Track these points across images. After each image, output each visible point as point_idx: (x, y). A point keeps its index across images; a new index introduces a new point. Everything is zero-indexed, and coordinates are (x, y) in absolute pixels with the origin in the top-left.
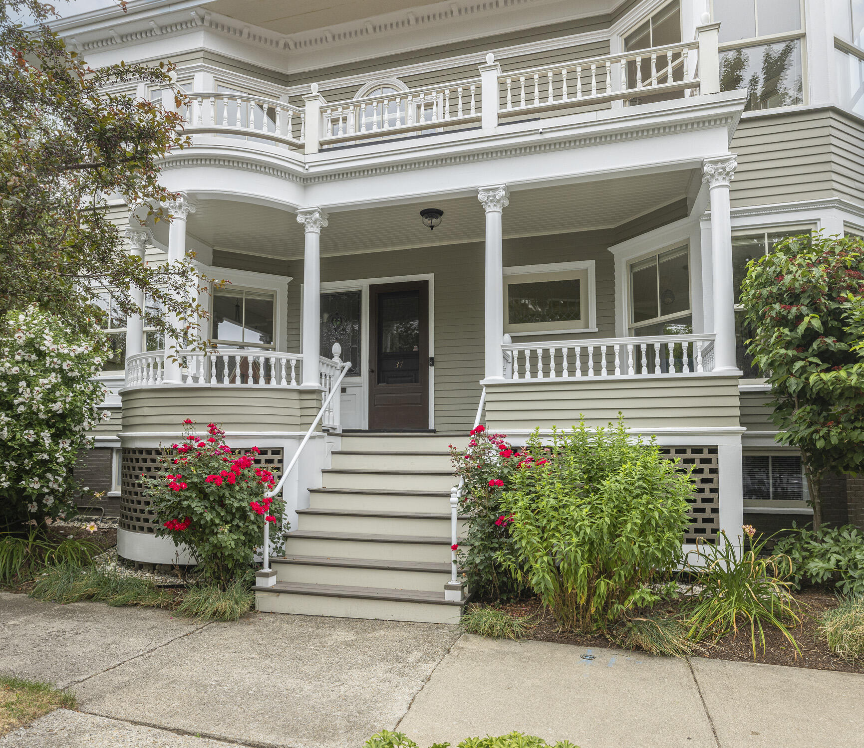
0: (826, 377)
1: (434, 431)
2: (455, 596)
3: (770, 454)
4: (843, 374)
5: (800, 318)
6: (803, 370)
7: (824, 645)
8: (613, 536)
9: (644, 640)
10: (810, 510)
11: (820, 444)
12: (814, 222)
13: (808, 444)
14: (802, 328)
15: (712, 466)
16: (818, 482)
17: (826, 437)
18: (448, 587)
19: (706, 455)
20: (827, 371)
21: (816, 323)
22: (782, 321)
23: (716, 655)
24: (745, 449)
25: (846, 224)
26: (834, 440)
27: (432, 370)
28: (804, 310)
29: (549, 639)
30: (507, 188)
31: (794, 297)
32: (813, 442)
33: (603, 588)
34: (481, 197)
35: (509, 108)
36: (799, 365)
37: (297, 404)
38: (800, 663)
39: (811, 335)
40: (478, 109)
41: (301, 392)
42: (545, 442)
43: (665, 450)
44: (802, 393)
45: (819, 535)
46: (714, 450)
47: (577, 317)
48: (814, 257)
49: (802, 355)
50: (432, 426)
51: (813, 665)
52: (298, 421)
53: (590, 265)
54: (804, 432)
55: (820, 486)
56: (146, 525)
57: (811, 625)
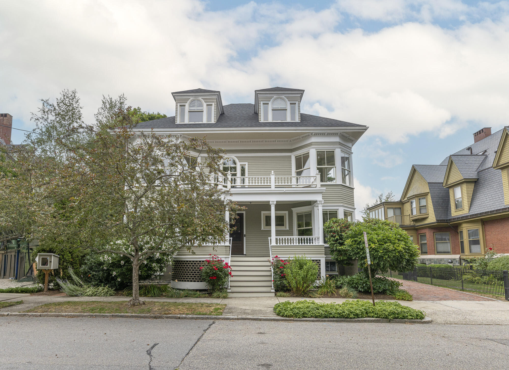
0: (340, 248)
1: (245, 255)
2: (273, 291)
3: (329, 261)
4: (342, 247)
5: (335, 236)
6: (336, 246)
7: (340, 295)
8: (307, 276)
9: (311, 295)
10: (338, 274)
11: (339, 260)
12: (338, 209)
13: (337, 259)
14: (336, 238)
15: (319, 264)
16: (339, 267)
17: (340, 258)
18: (272, 289)
19: (318, 261)
20: (340, 246)
21: (338, 238)
22: (332, 236)
23: (323, 297)
24: (326, 260)
25: (344, 210)
26: (341, 259)
27: (245, 238)
28: (336, 235)
29: (294, 297)
30: (277, 202)
31: (334, 232)
32: (338, 259)
33: (305, 286)
34: (271, 203)
35: (277, 184)
36: (335, 245)
37: (224, 249)
38: (336, 298)
39: (337, 240)
40: (270, 182)
41: (225, 246)
42: (291, 259)
43: (313, 261)
44: (336, 250)
45: (339, 277)
46: (320, 260)
47: (283, 225)
48: (338, 224)
49: (336, 243)
50: (245, 253)
51: (338, 298)
52: (225, 253)
53: (287, 212)
54: (336, 257)
55: (340, 268)
56: (184, 280)
57: (338, 292)
